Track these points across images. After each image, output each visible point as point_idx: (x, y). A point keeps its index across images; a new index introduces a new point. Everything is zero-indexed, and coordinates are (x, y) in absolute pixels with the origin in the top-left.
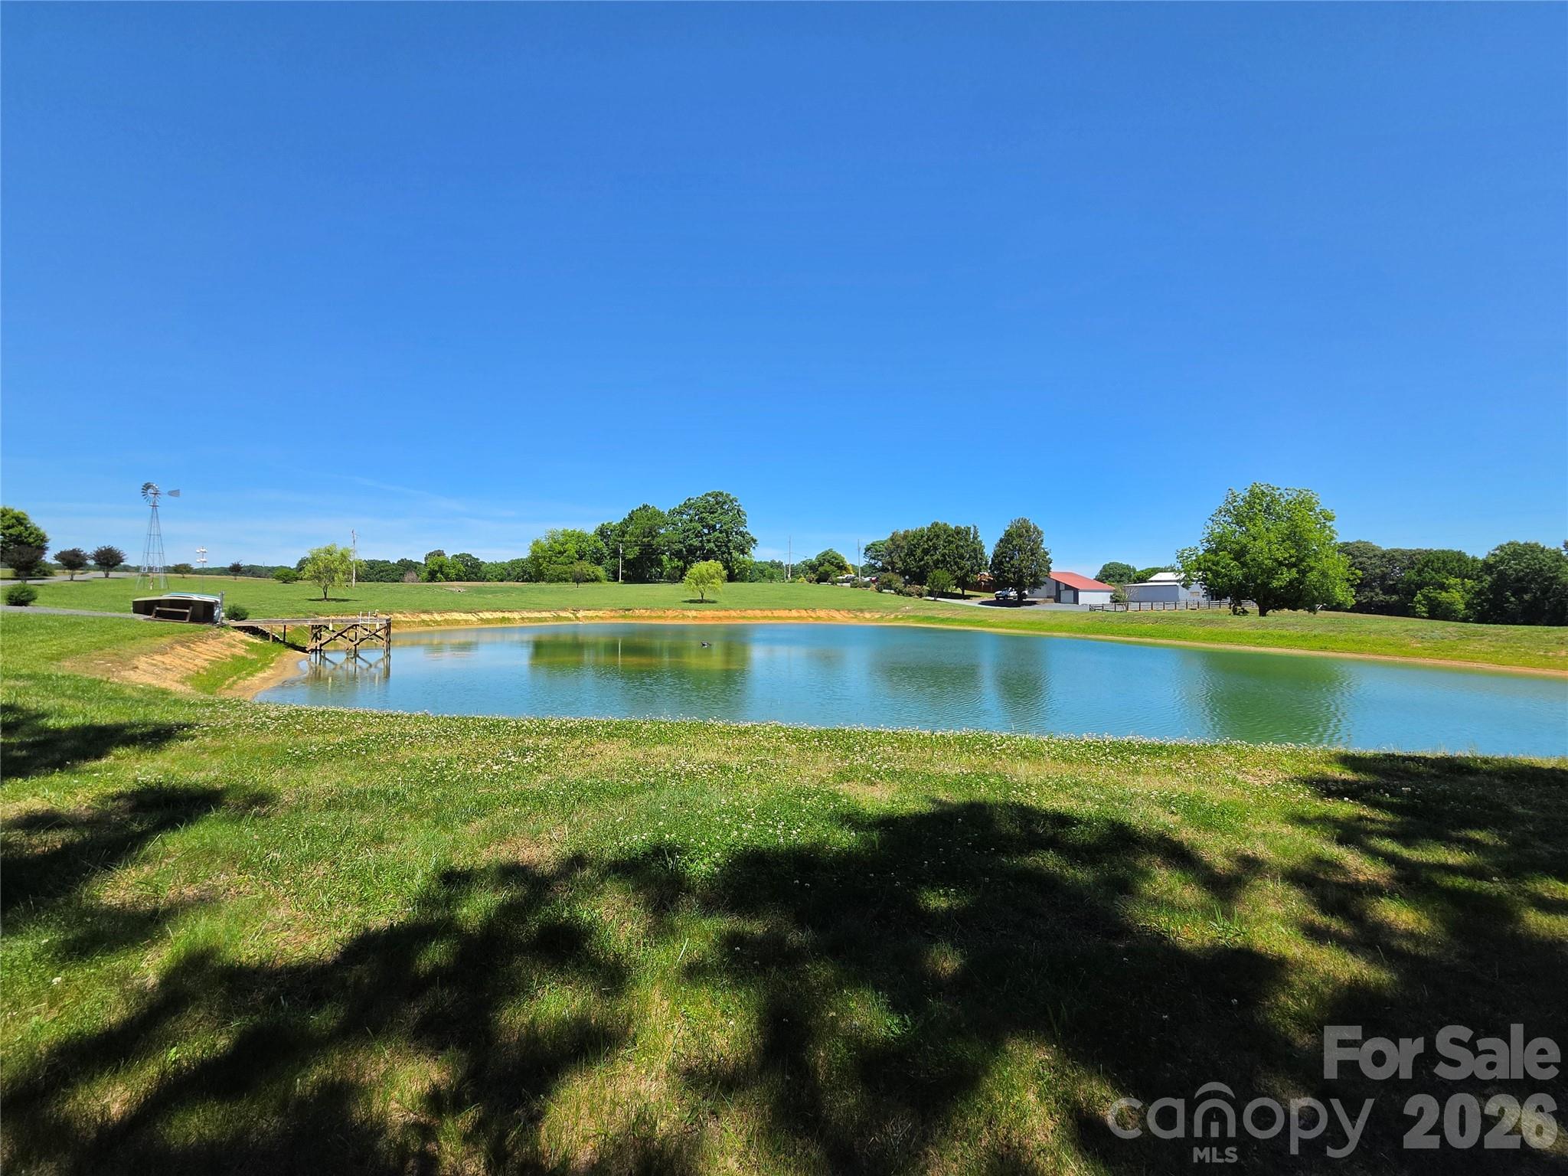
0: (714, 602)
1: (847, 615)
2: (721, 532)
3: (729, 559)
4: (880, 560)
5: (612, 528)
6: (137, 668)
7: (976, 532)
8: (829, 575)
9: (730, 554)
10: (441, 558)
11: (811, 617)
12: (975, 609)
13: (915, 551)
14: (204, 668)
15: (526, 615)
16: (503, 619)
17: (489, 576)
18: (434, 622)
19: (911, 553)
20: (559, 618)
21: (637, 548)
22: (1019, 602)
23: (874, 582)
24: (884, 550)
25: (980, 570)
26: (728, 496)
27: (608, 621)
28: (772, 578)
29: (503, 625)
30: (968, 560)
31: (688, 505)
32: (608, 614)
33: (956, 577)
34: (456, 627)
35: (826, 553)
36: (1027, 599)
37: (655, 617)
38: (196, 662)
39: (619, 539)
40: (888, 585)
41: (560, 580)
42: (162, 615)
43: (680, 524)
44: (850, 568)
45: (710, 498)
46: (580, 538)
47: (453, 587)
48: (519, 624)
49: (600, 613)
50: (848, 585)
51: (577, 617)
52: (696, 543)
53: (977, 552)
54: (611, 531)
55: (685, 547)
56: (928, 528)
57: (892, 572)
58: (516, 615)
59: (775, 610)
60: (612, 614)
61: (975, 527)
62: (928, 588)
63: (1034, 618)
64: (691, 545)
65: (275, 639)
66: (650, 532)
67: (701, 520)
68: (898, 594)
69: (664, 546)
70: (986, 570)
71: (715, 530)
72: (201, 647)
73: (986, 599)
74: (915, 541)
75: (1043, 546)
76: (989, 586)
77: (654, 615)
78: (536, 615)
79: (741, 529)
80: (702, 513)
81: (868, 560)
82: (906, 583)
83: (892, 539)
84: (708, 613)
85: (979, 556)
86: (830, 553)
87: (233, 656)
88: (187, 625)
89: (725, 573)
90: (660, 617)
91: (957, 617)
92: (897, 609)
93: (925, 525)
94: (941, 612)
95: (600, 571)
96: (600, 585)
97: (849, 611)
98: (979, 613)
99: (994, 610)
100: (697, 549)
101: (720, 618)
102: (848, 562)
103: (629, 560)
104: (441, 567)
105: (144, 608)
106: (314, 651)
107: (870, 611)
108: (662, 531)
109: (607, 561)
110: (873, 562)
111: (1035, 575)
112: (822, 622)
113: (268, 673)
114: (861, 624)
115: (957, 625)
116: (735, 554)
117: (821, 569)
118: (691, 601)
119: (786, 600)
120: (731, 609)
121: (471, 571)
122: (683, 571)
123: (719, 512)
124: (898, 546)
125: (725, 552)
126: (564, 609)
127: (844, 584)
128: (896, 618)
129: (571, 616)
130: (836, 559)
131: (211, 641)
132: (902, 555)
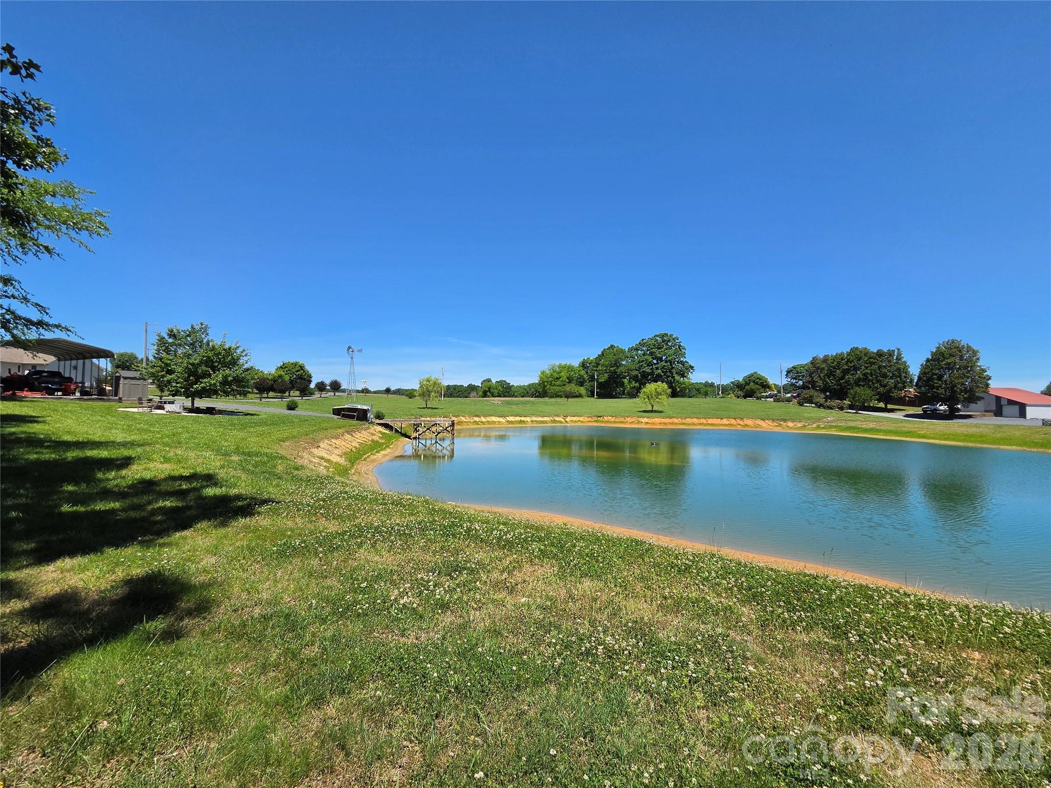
0: (661, 412)
1: (771, 424)
2: (666, 362)
3: (673, 381)
4: (801, 380)
5: (590, 361)
6: (319, 447)
7: (899, 354)
8: (755, 392)
9: (673, 377)
10: (490, 383)
11: (740, 425)
12: (902, 421)
13: (835, 372)
14: (355, 447)
15: (534, 419)
16: (521, 422)
17: (516, 394)
18: (481, 422)
19: (831, 374)
20: (554, 421)
21: (606, 375)
22: (951, 415)
23: (795, 397)
24: (805, 371)
25: (905, 387)
26: (671, 335)
27: (586, 424)
28: (706, 394)
29: (520, 425)
30: (891, 378)
31: (642, 344)
32: (587, 419)
33: (878, 394)
34: (493, 426)
35: (752, 375)
36: (960, 413)
37: (618, 422)
38: (353, 444)
39: (595, 369)
40: (810, 401)
41: (557, 396)
42: (344, 416)
43: (636, 357)
44: (773, 387)
45: (658, 338)
46: (570, 368)
47: (494, 400)
48: (529, 425)
49: (581, 419)
50: (772, 399)
51: (566, 421)
52: (648, 370)
53: (901, 372)
54: (590, 363)
55: (640, 373)
56: (847, 352)
57: (813, 389)
58: (528, 419)
59: (709, 418)
60: (589, 419)
61: (899, 350)
62: (850, 403)
63: (972, 430)
64: (644, 372)
65: (397, 431)
66: (615, 364)
67: (652, 354)
68: (819, 407)
69: (625, 373)
70: (911, 387)
71: (661, 360)
72: (357, 435)
73: (911, 412)
74: (835, 363)
75: (978, 364)
76: (915, 401)
77: (617, 420)
78: (541, 419)
79: (682, 359)
80: (652, 349)
81: (789, 380)
82: (826, 398)
83: (812, 363)
84: (657, 419)
85: (903, 375)
86: (755, 375)
87: (372, 441)
88: (354, 422)
89: (669, 391)
90: (622, 422)
91: (882, 428)
92: (819, 420)
93: (845, 349)
94: (865, 423)
95: (582, 390)
96: (583, 400)
97: (773, 420)
98: (906, 425)
99: (923, 422)
100: (648, 374)
101: (665, 424)
102: (771, 382)
103: (601, 382)
104: (489, 388)
105: (337, 412)
106: (415, 438)
107: (793, 421)
108: (624, 363)
109: (587, 384)
110: (794, 381)
111: (971, 391)
112: (748, 429)
113: (388, 450)
114: (784, 431)
115: (882, 435)
116: (677, 377)
117: (747, 387)
118: (645, 411)
119: (718, 411)
120: (674, 417)
121: (505, 390)
122: (638, 390)
123: (665, 347)
124: (818, 368)
125: (669, 376)
126: (558, 416)
127: (768, 399)
128: (818, 427)
129: (562, 420)
130: (760, 379)
131: (363, 432)
132: (822, 375)
